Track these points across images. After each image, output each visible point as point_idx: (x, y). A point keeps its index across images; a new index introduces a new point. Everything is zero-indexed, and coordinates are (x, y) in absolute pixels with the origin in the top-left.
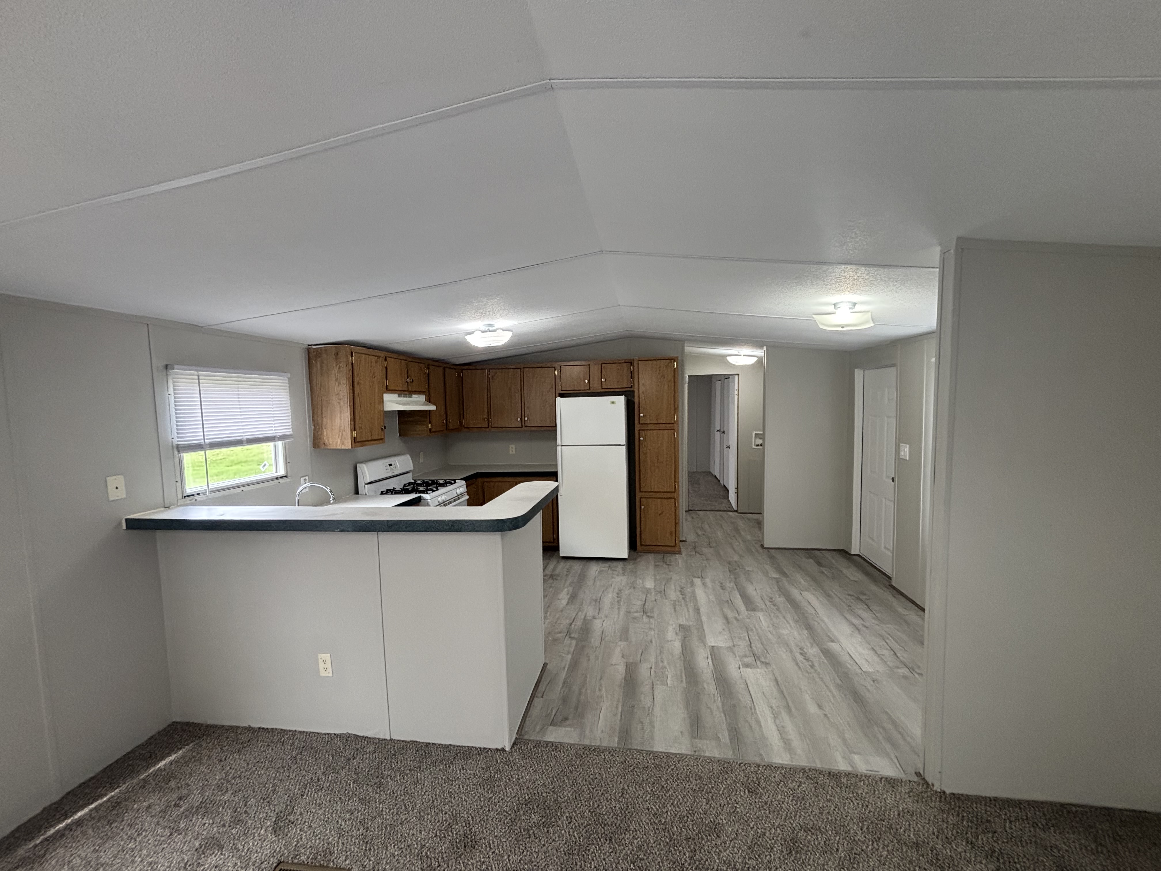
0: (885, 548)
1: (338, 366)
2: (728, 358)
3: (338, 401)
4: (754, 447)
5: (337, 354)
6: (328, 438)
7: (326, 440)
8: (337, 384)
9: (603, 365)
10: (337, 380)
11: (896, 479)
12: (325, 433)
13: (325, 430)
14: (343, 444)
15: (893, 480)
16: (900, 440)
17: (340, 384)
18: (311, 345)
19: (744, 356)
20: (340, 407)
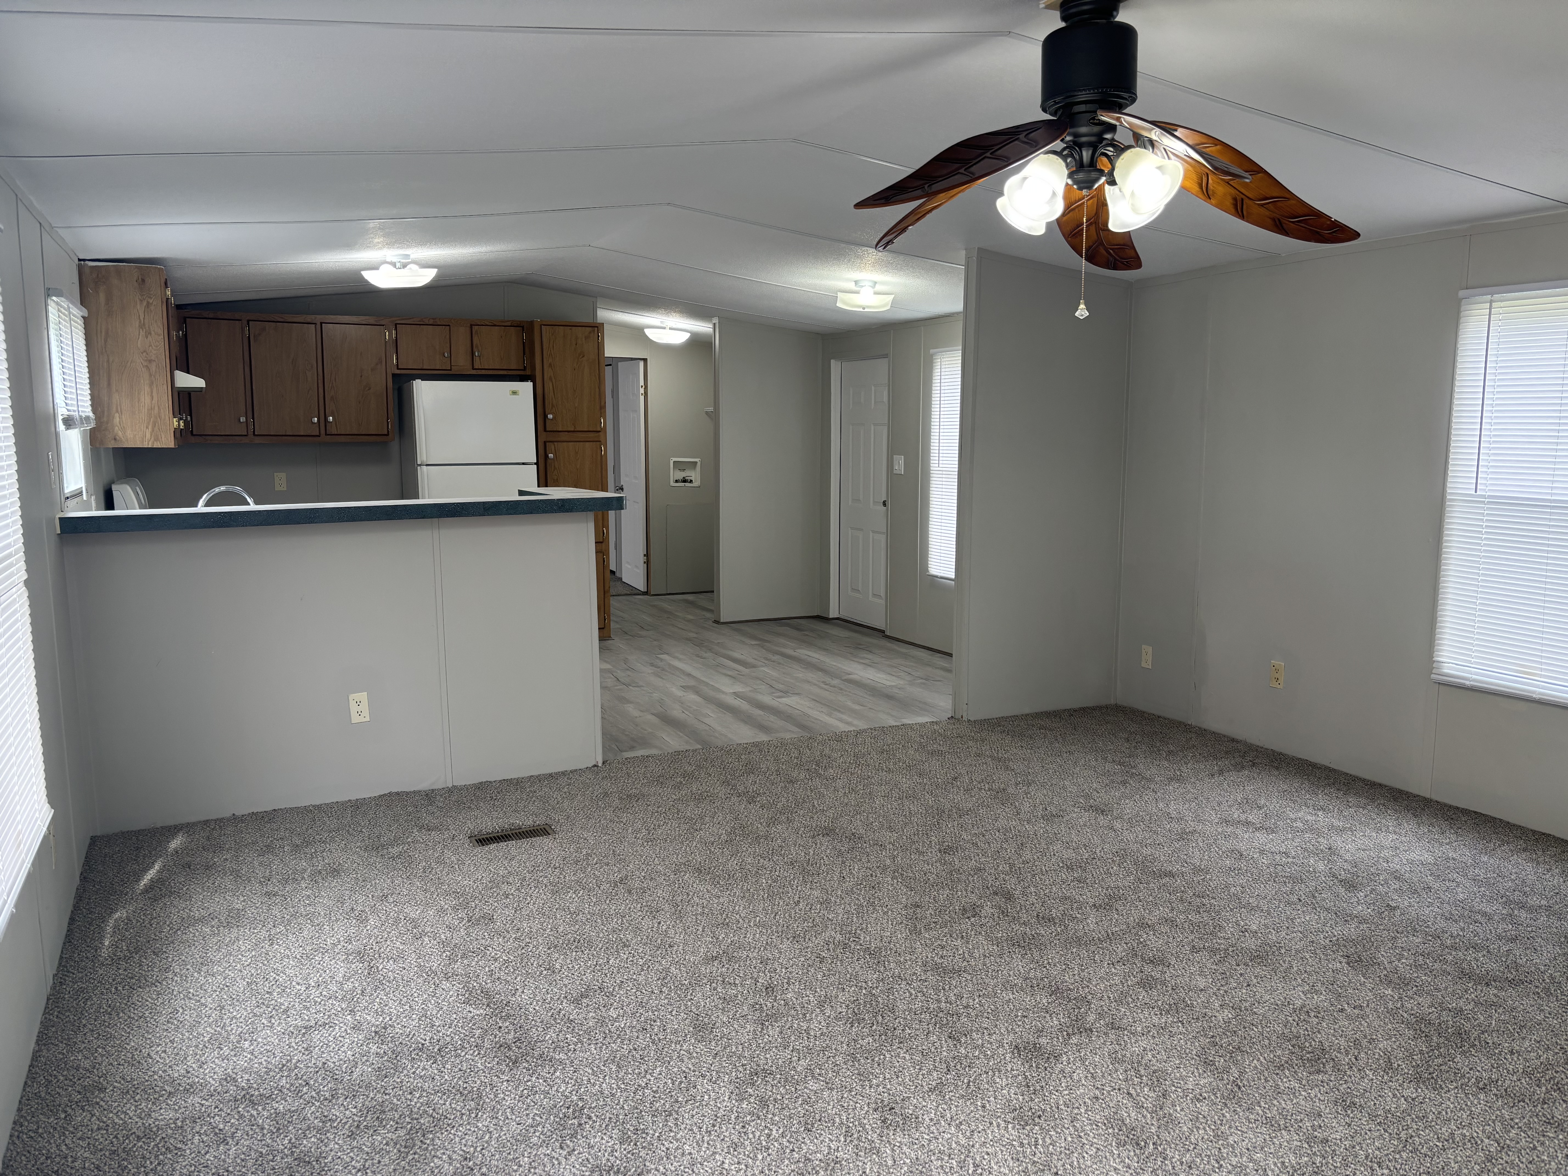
0: (874, 595)
1: (145, 303)
2: (647, 332)
3: (145, 364)
4: (672, 484)
5: (143, 281)
6: (123, 429)
7: (120, 433)
8: (142, 333)
9: (475, 328)
10: (142, 326)
11: (889, 504)
12: (117, 420)
13: (117, 415)
14: (157, 439)
15: (884, 504)
16: (892, 451)
17: (150, 333)
18: (84, 260)
19: (670, 329)
20: (150, 375)
